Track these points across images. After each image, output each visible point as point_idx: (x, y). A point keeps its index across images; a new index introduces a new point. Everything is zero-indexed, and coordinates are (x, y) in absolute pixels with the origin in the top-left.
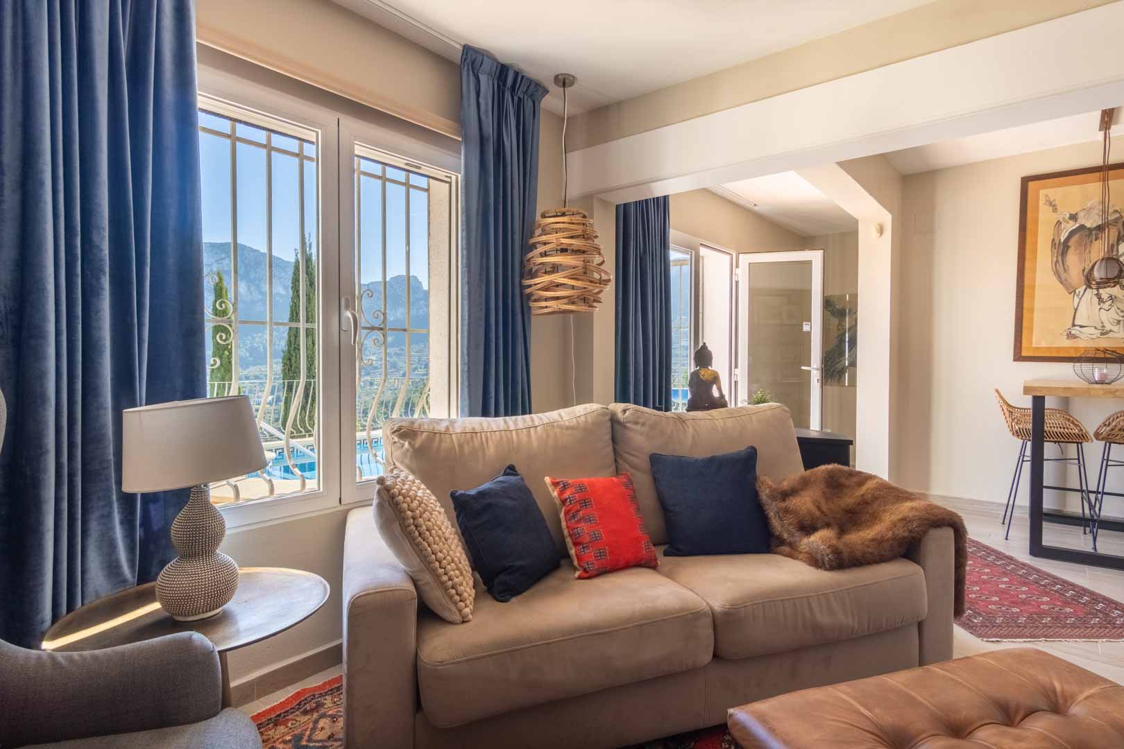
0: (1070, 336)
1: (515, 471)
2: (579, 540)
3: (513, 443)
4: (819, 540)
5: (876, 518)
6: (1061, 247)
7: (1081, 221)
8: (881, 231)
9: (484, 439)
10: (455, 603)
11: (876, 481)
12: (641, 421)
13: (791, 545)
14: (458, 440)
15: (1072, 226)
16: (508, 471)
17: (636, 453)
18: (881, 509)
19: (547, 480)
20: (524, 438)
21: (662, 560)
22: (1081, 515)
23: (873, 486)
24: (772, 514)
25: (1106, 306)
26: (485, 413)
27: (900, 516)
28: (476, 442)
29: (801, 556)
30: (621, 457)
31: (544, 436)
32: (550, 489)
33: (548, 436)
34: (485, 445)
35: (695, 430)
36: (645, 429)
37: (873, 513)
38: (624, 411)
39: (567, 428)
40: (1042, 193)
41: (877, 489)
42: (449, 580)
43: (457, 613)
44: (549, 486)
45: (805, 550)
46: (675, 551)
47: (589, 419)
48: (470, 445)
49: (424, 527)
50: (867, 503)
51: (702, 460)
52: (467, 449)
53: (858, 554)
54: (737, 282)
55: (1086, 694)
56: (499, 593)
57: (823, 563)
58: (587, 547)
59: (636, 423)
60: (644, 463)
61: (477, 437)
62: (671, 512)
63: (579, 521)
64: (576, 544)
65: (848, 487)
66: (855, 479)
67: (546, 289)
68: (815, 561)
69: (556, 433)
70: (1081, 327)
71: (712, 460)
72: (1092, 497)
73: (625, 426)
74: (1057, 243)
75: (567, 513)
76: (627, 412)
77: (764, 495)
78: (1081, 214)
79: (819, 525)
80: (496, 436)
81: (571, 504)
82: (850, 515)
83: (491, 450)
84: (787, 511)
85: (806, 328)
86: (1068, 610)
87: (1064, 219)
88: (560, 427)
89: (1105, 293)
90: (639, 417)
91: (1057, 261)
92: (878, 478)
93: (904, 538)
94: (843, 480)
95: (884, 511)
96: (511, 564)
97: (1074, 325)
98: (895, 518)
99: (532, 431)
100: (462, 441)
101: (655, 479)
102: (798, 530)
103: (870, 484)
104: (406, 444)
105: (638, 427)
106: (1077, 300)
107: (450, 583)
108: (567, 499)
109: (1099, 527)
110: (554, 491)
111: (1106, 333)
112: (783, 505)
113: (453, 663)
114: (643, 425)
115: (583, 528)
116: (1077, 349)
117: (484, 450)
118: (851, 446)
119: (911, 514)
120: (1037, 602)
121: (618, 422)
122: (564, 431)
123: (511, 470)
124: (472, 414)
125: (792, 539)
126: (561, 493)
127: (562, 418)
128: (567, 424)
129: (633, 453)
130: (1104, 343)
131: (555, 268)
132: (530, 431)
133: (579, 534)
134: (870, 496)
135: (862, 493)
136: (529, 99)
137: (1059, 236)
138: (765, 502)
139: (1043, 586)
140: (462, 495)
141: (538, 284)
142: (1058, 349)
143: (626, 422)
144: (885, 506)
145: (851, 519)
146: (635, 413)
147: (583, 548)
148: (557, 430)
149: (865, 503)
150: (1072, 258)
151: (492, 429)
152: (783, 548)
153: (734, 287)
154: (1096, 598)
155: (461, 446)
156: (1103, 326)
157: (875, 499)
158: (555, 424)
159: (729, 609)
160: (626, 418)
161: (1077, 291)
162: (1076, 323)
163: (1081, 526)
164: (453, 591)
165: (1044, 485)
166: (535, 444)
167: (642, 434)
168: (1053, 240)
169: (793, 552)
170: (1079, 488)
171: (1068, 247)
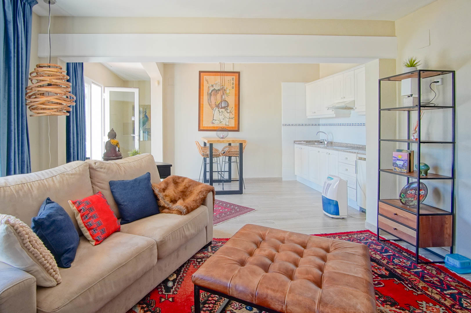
0: (213, 123)
1: (51, 200)
2: (92, 227)
3: (46, 185)
4: (180, 205)
5: (191, 192)
6: (210, 95)
7: (214, 87)
8: (159, 83)
9: (29, 186)
10: (53, 276)
11: (187, 179)
12: (103, 167)
13: (168, 208)
14: (15, 189)
15: (212, 89)
16: (48, 201)
17: (102, 182)
18: (193, 189)
19: (70, 202)
20: (51, 183)
22: (218, 179)
23: (187, 181)
24: (160, 198)
25: (221, 114)
27: (200, 191)
28: (26, 188)
29: (174, 212)
30: (95, 184)
31: (61, 180)
33: (63, 180)
34: (31, 189)
35: (124, 168)
36: (105, 170)
37: (191, 191)
38: (95, 163)
39: (72, 175)
40: (205, 77)
41: (189, 182)
42: (50, 265)
43: (55, 280)
44: (70, 205)
45: (176, 209)
46: (126, 222)
47: (81, 169)
48: (23, 191)
49: (34, 241)
50: (187, 188)
51: (132, 181)
52: (21, 193)
53: (192, 207)
54: (104, 99)
55: (267, 233)
56: (65, 264)
57: (183, 213)
58: (96, 230)
59: (102, 168)
60: (106, 186)
61: (25, 186)
62: (122, 205)
63: (90, 218)
64: (89, 229)
65: (179, 183)
66: (181, 180)
67: (43, 104)
68: (180, 213)
69: (66, 178)
70: (215, 120)
71: (135, 180)
72: (220, 173)
73: (96, 170)
74: (209, 93)
75: (82, 216)
76: (97, 164)
77: (157, 191)
78: (214, 85)
79: (177, 199)
80: (36, 184)
81: (84, 211)
82: (183, 193)
83: (35, 192)
84: (166, 196)
85: (133, 119)
86: (226, 210)
87: (210, 86)
88: (68, 174)
89: (221, 110)
90: (102, 165)
91: (209, 99)
92: (187, 178)
93: (202, 198)
94: (177, 181)
95: (194, 190)
96: (69, 248)
97: (213, 120)
98: (198, 191)
99: (54, 178)
100: (17, 190)
101: (112, 192)
102: (170, 203)
103: (186, 181)
105: (102, 170)
106: (214, 112)
107: (50, 267)
108: (82, 209)
109: (224, 182)
110: (74, 207)
111: (221, 122)
112: (164, 194)
113: (64, 306)
114: (105, 168)
115: (92, 222)
116: (214, 127)
117: (31, 193)
118: (171, 167)
119: (203, 189)
120: (218, 210)
121: (93, 169)
122: (70, 176)
123: (49, 201)
125: (169, 206)
126: (78, 208)
127: (67, 170)
128: (71, 172)
129: (100, 181)
130: (221, 125)
131: (49, 94)
132: (53, 178)
133: (91, 224)
134: (187, 185)
135: (184, 184)
136: (28, 5)
137: (209, 92)
138: (158, 194)
139: (217, 204)
140: (39, 219)
141: (37, 101)
142: (210, 127)
143: (97, 168)
144: (193, 188)
145: (184, 194)
146: (100, 164)
147: (94, 230)
148: (67, 176)
149: (186, 188)
150: (212, 98)
151: (32, 180)
152: (165, 210)
153: (103, 101)
154: (231, 204)
155: (17, 192)
156: (220, 120)
157: (190, 186)
158: (65, 173)
159: (162, 239)
160: (97, 166)
161: (214, 109)
162: (214, 119)
163: (218, 182)
164: (52, 270)
165: (213, 171)
166: (58, 185)
167: (104, 173)
168: (208, 92)
169: (170, 211)
170: (217, 171)
171: (211, 95)
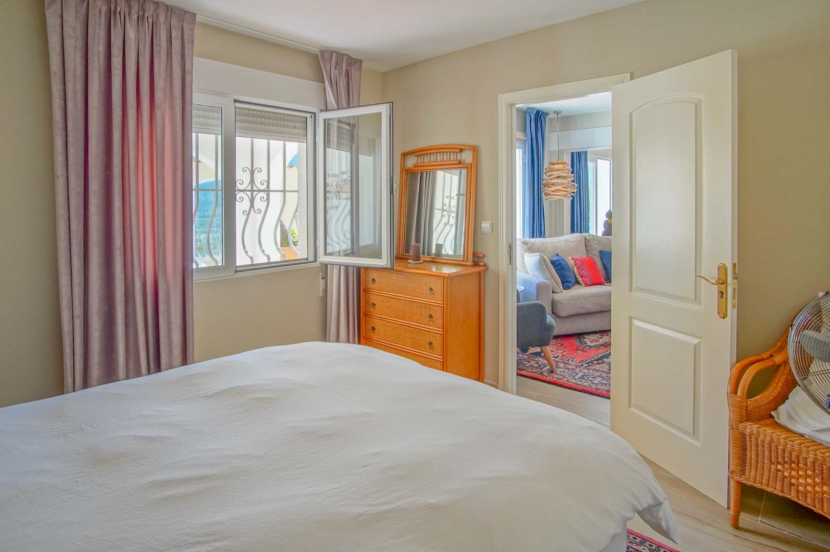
1: (559, 255)
2: (583, 276)
3: (556, 246)
9: (547, 245)
10: (559, 289)
17: (594, 250)
19: (570, 258)
21: (606, 284)
26: (533, 237)
30: (588, 251)
31: (565, 244)
32: (571, 261)
36: (597, 242)
38: (589, 236)
39: (572, 242)
47: (578, 239)
49: (552, 269)
56: (566, 288)
59: (594, 240)
60: (597, 253)
61: (545, 244)
63: (582, 270)
64: (581, 277)
67: (553, 191)
73: (590, 241)
75: (577, 268)
80: (550, 244)
83: (550, 249)
96: (569, 281)
99: (561, 242)
101: (601, 259)
104: (526, 247)
107: (558, 284)
108: (577, 264)
113: (564, 300)
114: (596, 240)
115: (583, 272)
121: (587, 240)
123: (557, 255)
124: (530, 238)
126: (575, 262)
127: (569, 238)
128: (571, 240)
129: (592, 250)
131: (558, 184)
133: (582, 274)
136: (544, 119)
141: (550, 190)
146: (593, 237)
147: (585, 278)
148: (569, 242)
151: (548, 242)
158: (568, 240)
160: (590, 238)
166: (563, 246)
167: (596, 244)
